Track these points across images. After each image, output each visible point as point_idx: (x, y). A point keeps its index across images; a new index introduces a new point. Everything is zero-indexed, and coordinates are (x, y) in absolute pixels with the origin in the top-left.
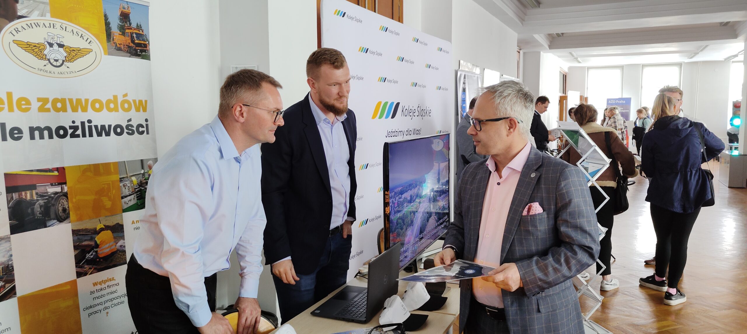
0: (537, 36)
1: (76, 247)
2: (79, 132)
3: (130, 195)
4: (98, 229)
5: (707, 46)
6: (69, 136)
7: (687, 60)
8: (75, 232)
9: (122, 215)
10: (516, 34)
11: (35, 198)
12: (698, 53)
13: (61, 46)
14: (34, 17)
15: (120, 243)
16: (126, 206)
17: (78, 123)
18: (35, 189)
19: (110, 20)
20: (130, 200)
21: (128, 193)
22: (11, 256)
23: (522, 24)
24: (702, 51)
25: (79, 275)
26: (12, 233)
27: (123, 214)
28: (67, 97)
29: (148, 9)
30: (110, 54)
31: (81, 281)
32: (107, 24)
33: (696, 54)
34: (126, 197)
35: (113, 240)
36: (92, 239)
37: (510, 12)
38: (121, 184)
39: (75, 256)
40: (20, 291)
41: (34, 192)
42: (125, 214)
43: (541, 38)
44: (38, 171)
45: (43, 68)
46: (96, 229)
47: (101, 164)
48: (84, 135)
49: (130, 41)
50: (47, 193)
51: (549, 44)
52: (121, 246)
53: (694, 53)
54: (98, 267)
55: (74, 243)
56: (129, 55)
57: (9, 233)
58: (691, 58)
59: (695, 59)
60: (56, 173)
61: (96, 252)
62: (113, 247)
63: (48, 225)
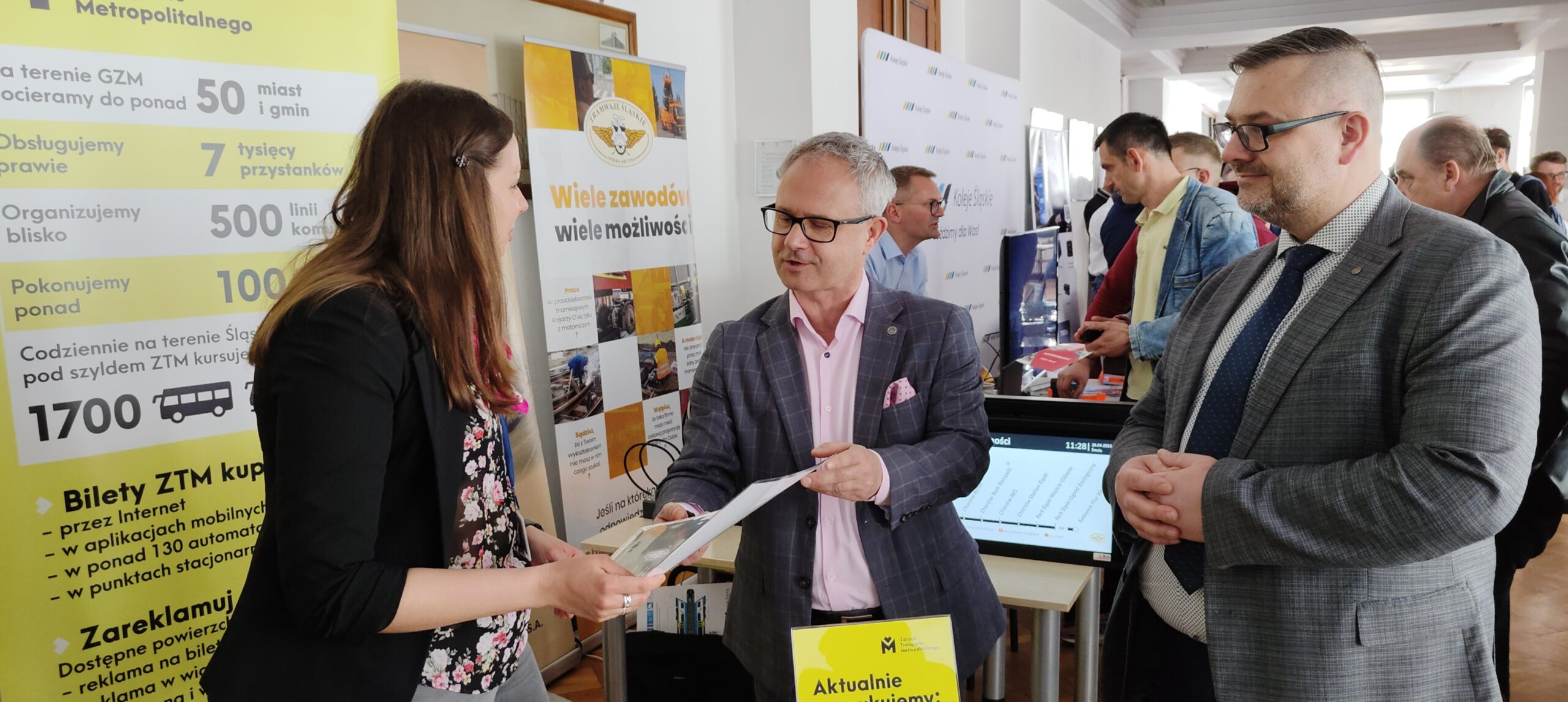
0: (1157, 53)
1: (642, 364)
2: (639, 231)
3: (680, 307)
4: (656, 345)
5: (1468, 64)
6: (632, 235)
7: (1441, 87)
8: (641, 347)
9: (674, 332)
10: (1119, 51)
11: (612, 305)
12: (1457, 74)
13: (623, 129)
14: (604, 98)
15: (674, 363)
16: (677, 321)
17: (638, 221)
18: (612, 294)
19: (657, 94)
20: (680, 314)
21: (678, 306)
22: (599, 366)
23: (1131, 33)
24: (1463, 69)
25: (645, 396)
26: (600, 341)
27: (676, 329)
28: (629, 189)
29: (684, 75)
30: (659, 135)
31: (646, 403)
32: (655, 99)
33: (1454, 75)
34: (677, 309)
35: (668, 361)
36: (652, 357)
37: (1111, 17)
38: (673, 294)
39: (641, 374)
40: (607, 408)
41: (611, 297)
42: (677, 330)
43: (1166, 56)
44: (614, 274)
45: (611, 156)
46: (654, 345)
47: (657, 268)
48: (643, 235)
49: (673, 118)
50: (619, 299)
51: (1180, 63)
52: (674, 368)
53: (1451, 74)
54: (658, 390)
55: (640, 359)
56: (673, 134)
57: (597, 341)
58: (1448, 82)
59: (1456, 84)
60: (624, 278)
61: (655, 372)
62: (668, 369)
63: (622, 335)
